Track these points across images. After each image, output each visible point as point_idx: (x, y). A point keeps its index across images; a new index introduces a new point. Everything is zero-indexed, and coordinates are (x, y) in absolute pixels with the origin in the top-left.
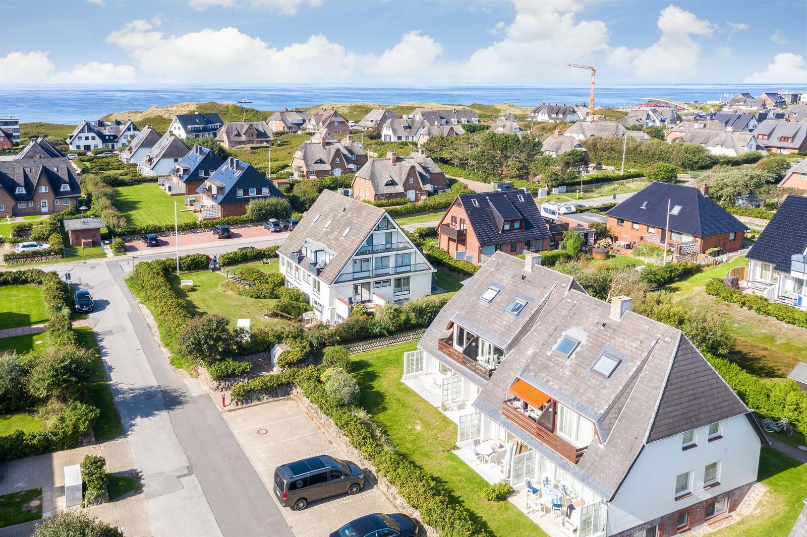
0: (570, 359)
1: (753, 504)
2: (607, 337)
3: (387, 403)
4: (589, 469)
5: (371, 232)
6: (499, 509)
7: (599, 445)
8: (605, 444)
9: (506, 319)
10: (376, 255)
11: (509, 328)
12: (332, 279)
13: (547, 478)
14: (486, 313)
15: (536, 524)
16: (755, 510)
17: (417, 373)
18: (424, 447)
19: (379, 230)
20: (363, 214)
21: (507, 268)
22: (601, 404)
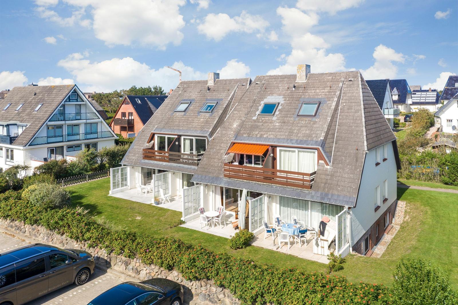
0: (275, 115)
1: (402, 214)
2: (301, 93)
3: (100, 209)
4: (324, 188)
5: (63, 103)
6: (249, 253)
7: (326, 166)
8: (331, 164)
9: (203, 117)
10: (68, 122)
11: (207, 122)
12: (26, 142)
13: (278, 219)
14: (183, 119)
15: (290, 255)
16: (405, 218)
17: (122, 188)
18: (150, 229)
19: (69, 101)
20: (54, 92)
21: (192, 88)
22: (317, 134)
